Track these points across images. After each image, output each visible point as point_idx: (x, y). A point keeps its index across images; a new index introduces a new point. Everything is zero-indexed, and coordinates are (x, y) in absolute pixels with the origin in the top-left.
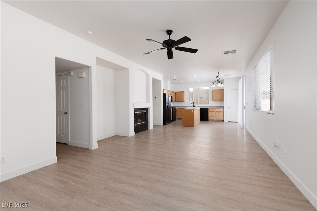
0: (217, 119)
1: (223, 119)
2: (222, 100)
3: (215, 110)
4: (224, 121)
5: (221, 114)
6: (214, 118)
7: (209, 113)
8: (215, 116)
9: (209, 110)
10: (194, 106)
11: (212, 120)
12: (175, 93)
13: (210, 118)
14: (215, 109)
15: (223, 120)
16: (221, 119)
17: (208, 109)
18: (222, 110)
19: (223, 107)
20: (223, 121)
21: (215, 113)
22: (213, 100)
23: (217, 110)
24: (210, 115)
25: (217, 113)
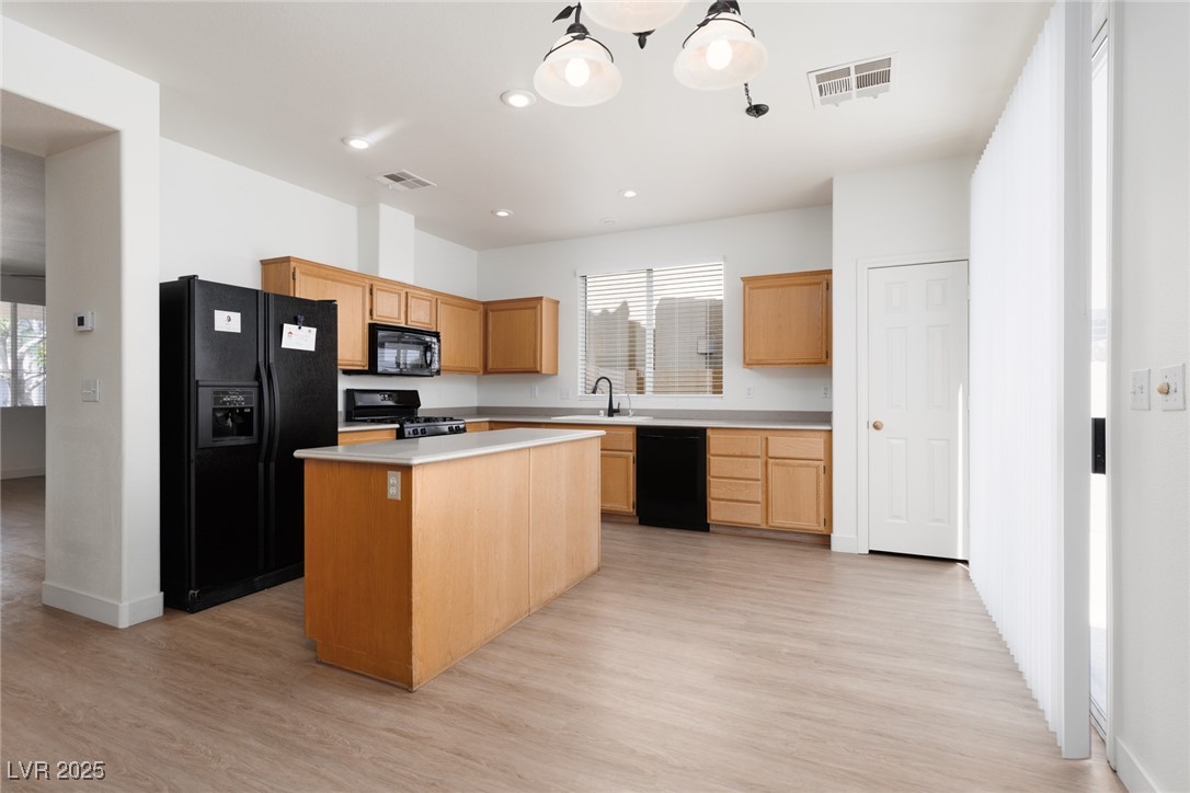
0: (778, 521)
1: (829, 522)
2: (819, 360)
3: (754, 444)
4: (836, 545)
5: (808, 478)
6: (753, 516)
7: (715, 466)
8: (760, 497)
9: (715, 444)
10: (617, 411)
11: (739, 532)
12: (488, 309)
13: (717, 512)
14: (758, 438)
15: (821, 528)
16: (813, 524)
17: (702, 432)
18: (812, 446)
19: (826, 417)
20: (824, 541)
21: (755, 468)
22: (749, 363)
23: (779, 446)
24: (715, 488)
25: (776, 473)
